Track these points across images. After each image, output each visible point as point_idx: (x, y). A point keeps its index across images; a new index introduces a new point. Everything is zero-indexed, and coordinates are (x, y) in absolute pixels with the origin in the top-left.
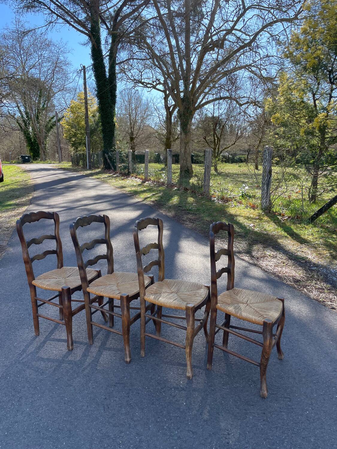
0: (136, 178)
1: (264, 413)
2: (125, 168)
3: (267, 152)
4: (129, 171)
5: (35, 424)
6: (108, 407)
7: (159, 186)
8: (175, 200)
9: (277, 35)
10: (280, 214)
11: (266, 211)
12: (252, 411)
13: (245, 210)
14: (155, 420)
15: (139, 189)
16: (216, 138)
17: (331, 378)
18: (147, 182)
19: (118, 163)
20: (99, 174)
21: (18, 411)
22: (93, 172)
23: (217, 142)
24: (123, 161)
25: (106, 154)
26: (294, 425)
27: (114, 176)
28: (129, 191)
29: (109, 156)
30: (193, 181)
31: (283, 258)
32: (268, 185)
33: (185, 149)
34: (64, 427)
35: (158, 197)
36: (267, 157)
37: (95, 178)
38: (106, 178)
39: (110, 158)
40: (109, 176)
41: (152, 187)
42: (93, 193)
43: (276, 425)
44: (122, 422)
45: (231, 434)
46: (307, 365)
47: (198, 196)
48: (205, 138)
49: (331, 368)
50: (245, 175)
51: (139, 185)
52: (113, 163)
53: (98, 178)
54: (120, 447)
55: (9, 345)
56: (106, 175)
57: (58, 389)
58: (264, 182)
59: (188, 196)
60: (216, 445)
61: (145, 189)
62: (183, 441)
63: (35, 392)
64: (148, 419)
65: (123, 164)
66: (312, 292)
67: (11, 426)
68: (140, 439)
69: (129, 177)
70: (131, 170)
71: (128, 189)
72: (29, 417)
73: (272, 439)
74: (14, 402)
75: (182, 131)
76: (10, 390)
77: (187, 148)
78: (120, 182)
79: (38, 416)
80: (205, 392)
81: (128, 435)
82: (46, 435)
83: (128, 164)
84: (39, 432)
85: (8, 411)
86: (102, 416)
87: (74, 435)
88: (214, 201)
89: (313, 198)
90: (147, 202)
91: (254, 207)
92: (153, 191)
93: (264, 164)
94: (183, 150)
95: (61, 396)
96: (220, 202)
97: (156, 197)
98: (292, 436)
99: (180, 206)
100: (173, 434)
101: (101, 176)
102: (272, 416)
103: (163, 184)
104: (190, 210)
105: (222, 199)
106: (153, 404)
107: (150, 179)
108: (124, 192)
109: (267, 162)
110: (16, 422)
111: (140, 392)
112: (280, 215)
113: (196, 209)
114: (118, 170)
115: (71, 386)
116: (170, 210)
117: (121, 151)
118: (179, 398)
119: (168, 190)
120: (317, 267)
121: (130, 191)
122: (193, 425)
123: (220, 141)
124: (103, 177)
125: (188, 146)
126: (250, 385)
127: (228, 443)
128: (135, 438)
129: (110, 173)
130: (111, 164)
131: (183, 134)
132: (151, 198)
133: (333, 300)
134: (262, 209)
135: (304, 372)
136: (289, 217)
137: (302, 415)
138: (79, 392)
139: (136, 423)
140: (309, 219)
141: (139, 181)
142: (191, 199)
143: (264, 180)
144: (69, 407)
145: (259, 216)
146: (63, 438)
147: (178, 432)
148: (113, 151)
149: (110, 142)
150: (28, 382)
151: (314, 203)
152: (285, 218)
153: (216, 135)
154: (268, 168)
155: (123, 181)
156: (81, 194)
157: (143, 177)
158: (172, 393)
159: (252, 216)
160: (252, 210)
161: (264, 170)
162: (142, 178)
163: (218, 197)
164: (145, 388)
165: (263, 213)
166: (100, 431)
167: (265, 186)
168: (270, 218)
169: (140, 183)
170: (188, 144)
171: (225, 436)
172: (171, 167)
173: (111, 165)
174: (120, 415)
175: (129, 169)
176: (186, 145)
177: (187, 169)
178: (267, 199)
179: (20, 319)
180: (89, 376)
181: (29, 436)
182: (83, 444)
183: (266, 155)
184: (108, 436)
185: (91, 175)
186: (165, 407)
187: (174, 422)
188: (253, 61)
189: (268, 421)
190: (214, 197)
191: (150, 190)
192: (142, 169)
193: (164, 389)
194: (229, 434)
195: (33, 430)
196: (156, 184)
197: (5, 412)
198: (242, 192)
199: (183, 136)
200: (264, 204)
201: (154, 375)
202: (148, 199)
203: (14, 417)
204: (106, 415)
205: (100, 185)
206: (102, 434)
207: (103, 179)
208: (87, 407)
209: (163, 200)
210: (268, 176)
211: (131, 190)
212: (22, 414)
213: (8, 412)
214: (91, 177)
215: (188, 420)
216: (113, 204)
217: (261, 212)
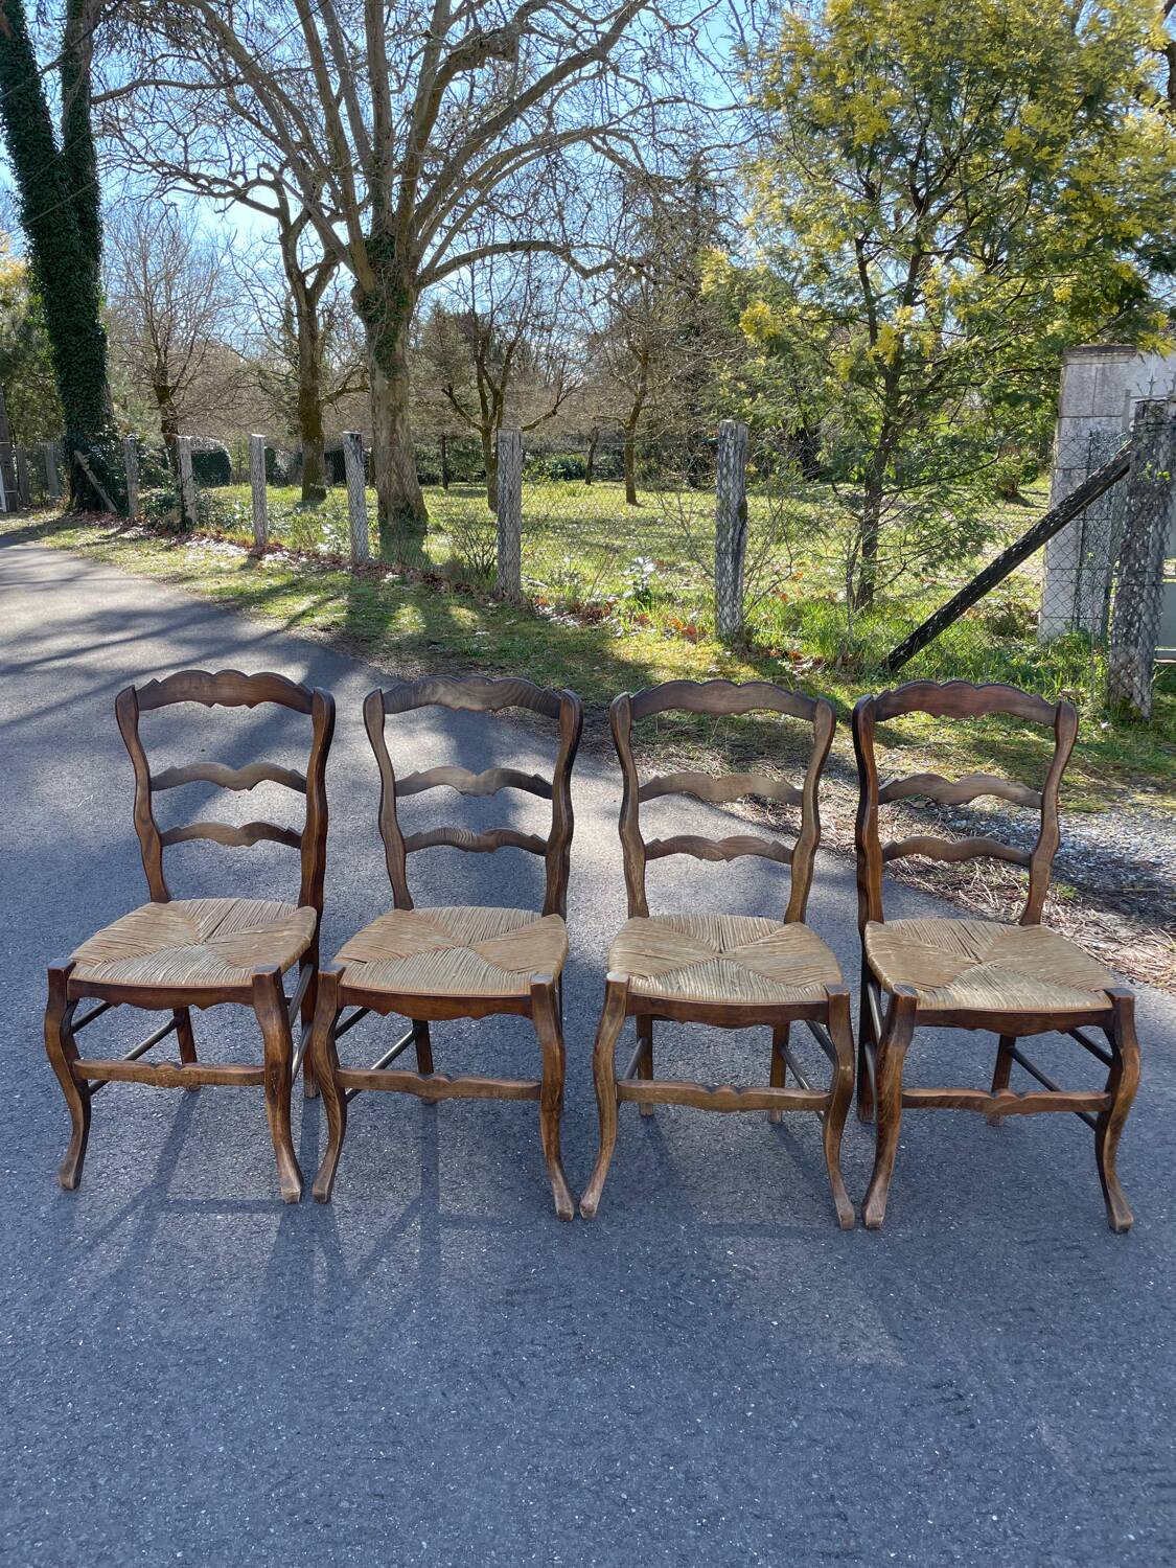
0: (219, 541)
1: (1032, 1310)
2: (167, 503)
3: (731, 443)
4: (187, 514)
5: (277, 1495)
6: (522, 1383)
7: (324, 571)
8: (408, 620)
9: (688, 25)
10: (786, 653)
11: (736, 645)
12: (992, 1309)
13: (666, 644)
14: (704, 1397)
15: (253, 583)
16: (488, 392)
17: (1166, 1164)
18: (269, 557)
19: (133, 487)
20: (58, 529)
21: (182, 1460)
22: (33, 521)
23: (494, 408)
24: (152, 480)
25: (78, 453)
26: (1133, 1329)
27: (126, 535)
28: (212, 593)
29: (91, 462)
30: (438, 548)
31: (850, 797)
32: (738, 554)
33: (393, 430)
34: (392, 1485)
35: (337, 610)
36: (732, 460)
37: (50, 545)
38: (96, 544)
39: (100, 469)
40: (108, 537)
41: (298, 573)
42: (72, 605)
43: (1083, 1342)
44: (595, 1426)
45: (967, 1394)
46: (1080, 1135)
47: (481, 602)
48: (451, 389)
49: (1150, 1135)
50: (606, 523)
51: (243, 567)
52: (111, 485)
53: (64, 548)
54: (631, 1514)
55: (19, 1220)
56: (93, 535)
57: (304, 1352)
58: (724, 545)
59: (445, 601)
60: (938, 1441)
61: (274, 582)
62: (832, 1450)
63: (217, 1377)
64: (676, 1398)
65: (154, 491)
66: (985, 901)
67: (183, 1525)
68: (686, 1473)
69: (189, 539)
70: (191, 513)
71: (209, 585)
72: (242, 1475)
73: (1096, 1388)
74: (149, 1432)
75: (377, 366)
76: (112, 1387)
77: (398, 427)
78: (163, 560)
79: (273, 1466)
80: (821, 1273)
81: (637, 1465)
82: (339, 1528)
83: (179, 490)
84: (307, 1522)
85: (142, 1469)
86: (512, 1417)
87: (444, 1506)
88: (547, 618)
89: (864, 595)
90: (303, 631)
91: (692, 634)
92: (311, 589)
93: (719, 482)
94: (384, 435)
95: (325, 1373)
96: (571, 622)
97: (329, 612)
98: (1146, 1367)
99: (432, 639)
100: (786, 1433)
101: (71, 537)
102: (1056, 1314)
103: (335, 561)
104: (475, 654)
105: (574, 609)
106: (670, 1342)
107: (281, 546)
108: (196, 597)
109: (730, 478)
110: (199, 1505)
111: (607, 1309)
112: (785, 655)
113: (493, 648)
114: (137, 512)
115: (346, 1330)
116: (404, 657)
117: (140, 441)
118: (748, 1309)
119: (364, 584)
120: (967, 819)
121: (221, 591)
122: (834, 1388)
123: (501, 403)
124: (82, 541)
125: (403, 420)
126: (947, 1224)
127: (972, 1426)
128: (668, 1470)
129: (105, 526)
130: (102, 492)
131: (379, 374)
132: (312, 616)
133: (1057, 921)
134: (720, 639)
135: (1082, 1159)
136: (817, 662)
137: (1139, 1295)
138: (388, 1349)
139: (647, 1419)
140: (883, 665)
141: (239, 556)
142: (464, 615)
143: (724, 539)
144: (375, 1408)
145: (717, 662)
146: (412, 1525)
147: (797, 1420)
148: (105, 441)
149: (91, 405)
150: (170, 1343)
151: (869, 609)
152: (805, 666)
153: (489, 379)
154: (734, 499)
155: (171, 555)
156: (26, 610)
157: (251, 540)
158: (717, 1296)
159: (694, 664)
160: (689, 646)
161: (723, 503)
162: (245, 542)
163: (558, 606)
164: (618, 1293)
165: (728, 653)
166: (530, 1471)
167: (729, 561)
168: (755, 669)
169: (245, 560)
170: (401, 411)
171: (952, 1405)
172: (364, 499)
173: (104, 495)
174: (576, 1402)
175: (184, 510)
176: (395, 416)
177: (402, 505)
178: (734, 606)
179: (16, 1114)
180: (395, 1286)
181: (274, 1545)
182: (495, 1531)
183: (727, 453)
184: (572, 1485)
185: (32, 534)
186: (717, 1346)
187: (769, 1392)
188: (611, 115)
189: (1053, 1333)
190: (545, 605)
191: (294, 588)
192: (237, 507)
193: (685, 1286)
194: (960, 1397)
195: (280, 1522)
196: (308, 564)
197: (133, 1476)
198: (635, 583)
199: (382, 382)
200: (724, 620)
201: (624, 1242)
202: (306, 621)
203: (179, 1489)
204: (527, 1410)
205: (87, 574)
206: (546, 1480)
207: (86, 549)
208: (444, 1394)
209: (358, 621)
210: (735, 525)
211: (218, 587)
212: (205, 1469)
213: (147, 1473)
214: (32, 544)
215: (812, 1378)
216: (184, 642)
217: (718, 647)
